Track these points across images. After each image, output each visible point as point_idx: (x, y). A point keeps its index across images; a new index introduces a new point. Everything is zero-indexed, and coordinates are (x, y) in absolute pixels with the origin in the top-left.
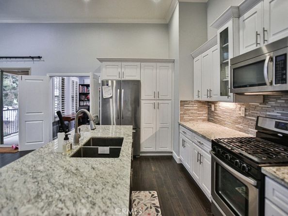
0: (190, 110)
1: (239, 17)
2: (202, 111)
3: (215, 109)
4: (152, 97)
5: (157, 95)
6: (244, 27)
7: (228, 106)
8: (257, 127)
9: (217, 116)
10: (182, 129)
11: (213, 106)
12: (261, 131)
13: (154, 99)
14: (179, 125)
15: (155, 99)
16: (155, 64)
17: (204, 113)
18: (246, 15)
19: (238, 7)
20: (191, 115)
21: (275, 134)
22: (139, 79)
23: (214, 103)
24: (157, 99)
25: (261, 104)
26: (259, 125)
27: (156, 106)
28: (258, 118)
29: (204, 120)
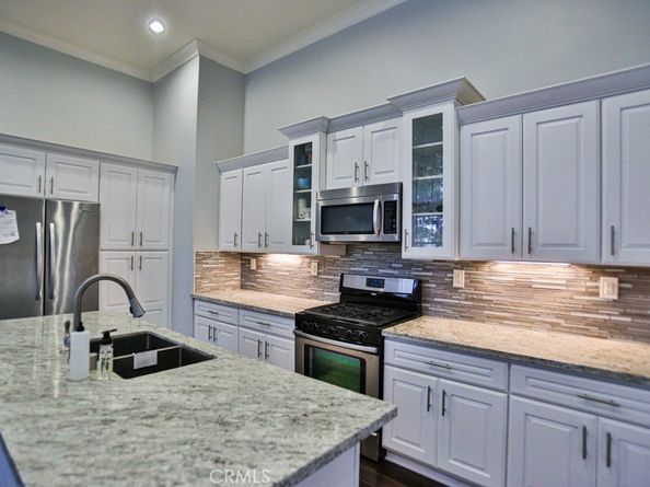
0: (211, 269)
1: (327, 133)
2: (232, 271)
3: (258, 267)
4: (127, 245)
5: (137, 239)
6: (335, 150)
7: (285, 261)
8: (342, 289)
9: (263, 278)
10: (201, 308)
11: (253, 261)
12: (347, 294)
13: (130, 247)
14: (194, 299)
15: (134, 248)
16: (135, 169)
17: (234, 275)
18: (339, 135)
19: (330, 120)
20: (213, 279)
21: (366, 294)
22: (95, 201)
23: (255, 255)
24: (138, 247)
25: (342, 256)
26: (344, 285)
27: (136, 262)
28: (342, 275)
29: (234, 288)
